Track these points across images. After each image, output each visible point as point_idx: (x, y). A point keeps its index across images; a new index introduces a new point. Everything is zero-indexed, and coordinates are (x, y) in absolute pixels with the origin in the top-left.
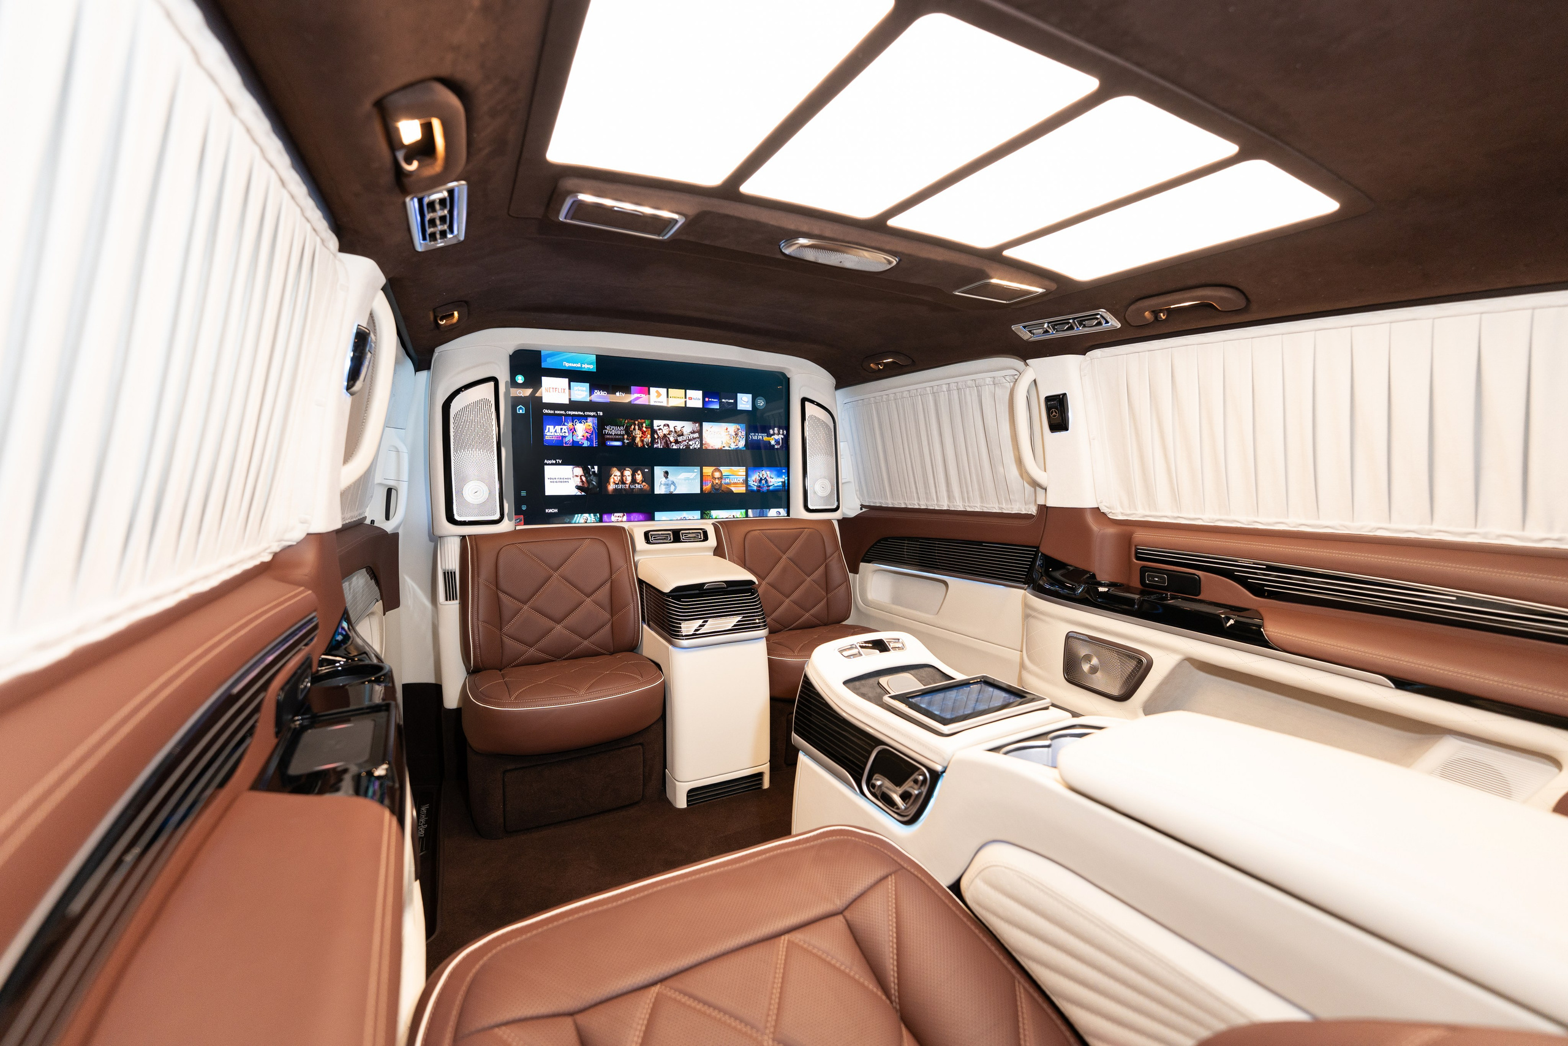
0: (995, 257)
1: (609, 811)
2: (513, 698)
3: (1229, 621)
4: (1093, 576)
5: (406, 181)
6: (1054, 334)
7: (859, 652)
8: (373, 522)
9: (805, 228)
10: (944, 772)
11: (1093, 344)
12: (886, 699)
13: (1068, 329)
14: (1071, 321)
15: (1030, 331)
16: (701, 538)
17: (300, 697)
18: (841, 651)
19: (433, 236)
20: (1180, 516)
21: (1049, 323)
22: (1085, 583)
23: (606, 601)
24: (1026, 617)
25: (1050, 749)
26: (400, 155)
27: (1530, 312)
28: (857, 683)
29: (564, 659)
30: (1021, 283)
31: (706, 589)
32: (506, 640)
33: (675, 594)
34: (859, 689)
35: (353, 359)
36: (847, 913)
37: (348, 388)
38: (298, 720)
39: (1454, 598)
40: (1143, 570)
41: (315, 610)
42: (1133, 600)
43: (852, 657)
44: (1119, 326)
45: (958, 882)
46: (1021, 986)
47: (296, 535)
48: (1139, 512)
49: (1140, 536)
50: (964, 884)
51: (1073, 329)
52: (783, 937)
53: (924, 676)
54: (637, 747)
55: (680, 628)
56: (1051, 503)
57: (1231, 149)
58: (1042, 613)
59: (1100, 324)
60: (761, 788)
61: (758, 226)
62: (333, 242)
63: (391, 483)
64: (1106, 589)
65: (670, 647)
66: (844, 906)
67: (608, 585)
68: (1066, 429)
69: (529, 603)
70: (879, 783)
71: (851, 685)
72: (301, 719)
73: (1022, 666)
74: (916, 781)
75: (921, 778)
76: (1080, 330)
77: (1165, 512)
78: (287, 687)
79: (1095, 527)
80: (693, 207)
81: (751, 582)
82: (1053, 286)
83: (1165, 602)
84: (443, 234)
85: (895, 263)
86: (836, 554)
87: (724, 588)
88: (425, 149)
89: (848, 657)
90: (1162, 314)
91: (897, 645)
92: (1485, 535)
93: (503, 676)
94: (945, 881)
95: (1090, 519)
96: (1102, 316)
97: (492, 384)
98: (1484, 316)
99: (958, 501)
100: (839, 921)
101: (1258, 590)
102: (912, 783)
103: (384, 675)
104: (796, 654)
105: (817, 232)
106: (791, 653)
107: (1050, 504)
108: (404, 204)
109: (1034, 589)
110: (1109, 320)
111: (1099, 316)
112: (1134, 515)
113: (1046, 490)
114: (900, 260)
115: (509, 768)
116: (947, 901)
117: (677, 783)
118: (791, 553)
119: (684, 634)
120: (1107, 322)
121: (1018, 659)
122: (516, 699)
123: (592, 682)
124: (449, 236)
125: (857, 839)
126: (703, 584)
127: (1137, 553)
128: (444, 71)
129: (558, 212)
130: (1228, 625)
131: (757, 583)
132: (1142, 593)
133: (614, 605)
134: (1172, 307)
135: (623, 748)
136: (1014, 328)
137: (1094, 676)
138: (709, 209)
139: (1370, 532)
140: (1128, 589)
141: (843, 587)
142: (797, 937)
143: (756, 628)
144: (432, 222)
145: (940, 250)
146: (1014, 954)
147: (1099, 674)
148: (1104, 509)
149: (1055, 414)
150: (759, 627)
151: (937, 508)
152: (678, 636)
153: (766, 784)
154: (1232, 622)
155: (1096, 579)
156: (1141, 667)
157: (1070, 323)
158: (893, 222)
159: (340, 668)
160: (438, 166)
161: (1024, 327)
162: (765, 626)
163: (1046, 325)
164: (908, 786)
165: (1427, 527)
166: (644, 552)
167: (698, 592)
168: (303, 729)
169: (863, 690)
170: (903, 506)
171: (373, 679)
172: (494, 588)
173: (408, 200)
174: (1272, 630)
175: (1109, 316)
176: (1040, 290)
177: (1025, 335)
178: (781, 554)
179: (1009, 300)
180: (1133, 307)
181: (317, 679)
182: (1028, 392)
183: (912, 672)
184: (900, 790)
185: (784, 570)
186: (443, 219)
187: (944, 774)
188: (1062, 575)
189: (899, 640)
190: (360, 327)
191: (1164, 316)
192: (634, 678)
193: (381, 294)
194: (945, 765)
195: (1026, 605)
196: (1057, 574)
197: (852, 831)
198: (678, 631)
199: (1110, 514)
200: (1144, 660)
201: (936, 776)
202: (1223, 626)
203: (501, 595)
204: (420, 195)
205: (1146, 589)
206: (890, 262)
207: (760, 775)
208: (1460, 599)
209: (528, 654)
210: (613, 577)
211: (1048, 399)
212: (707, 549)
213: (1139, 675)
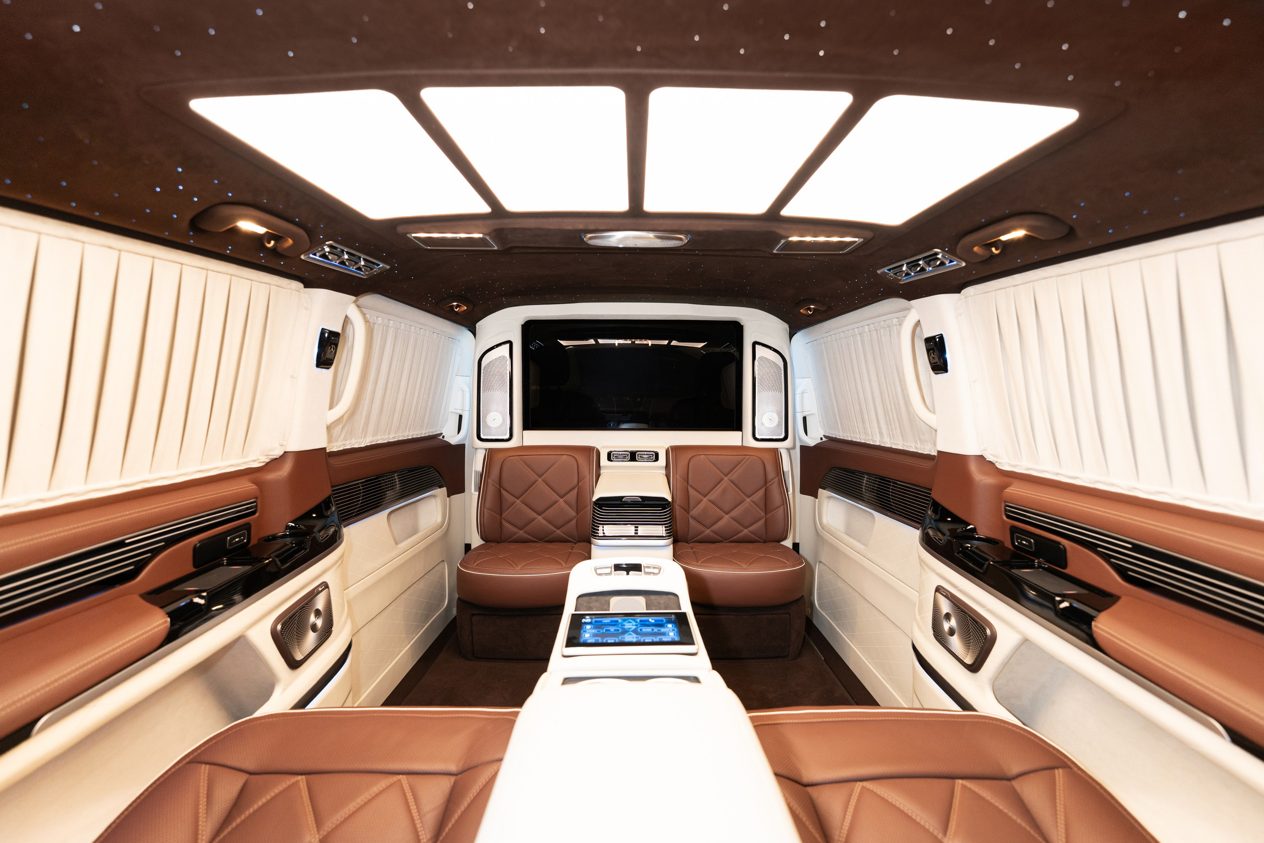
0: (776, 219)
4: (974, 529)
6: (916, 276)
7: (611, 572)
8: (443, 437)
14: (921, 262)
15: (894, 275)
16: (653, 459)
18: (596, 569)
22: (955, 536)
23: (574, 502)
28: (594, 598)
31: (624, 501)
32: (504, 523)
36: (459, 777)
40: (1013, 531)
43: (603, 575)
44: (964, 264)
55: (598, 530)
63: (460, 412)
65: (592, 544)
66: (462, 770)
67: (576, 490)
69: (521, 499)
76: (931, 272)
79: (977, 476)
81: (667, 500)
85: (687, 239)
86: (776, 479)
87: (640, 501)
89: (600, 575)
90: (993, 249)
95: (973, 468)
96: (942, 256)
97: (508, 345)
99: (886, 438)
100: (450, 782)
111: (939, 256)
113: (936, 431)
115: (475, 613)
118: (734, 476)
119: (599, 535)
120: (951, 261)
123: (529, 562)
126: (623, 497)
127: (1006, 510)
129: (417, 245)
131: (671, 500)
133: (579, 505)
136: (879, 272)
137: (952, 637)
141: (781, 510)
143: (662, 537)
147: (955, 637)
148: (989, 458)
149: (935, 356)
150: (665, 536)
151: (872, 443)
152: (595, 536)
155: (975, 532)
156: (986, 640)
161: (889, 270)
163: (904, 268)
166: (606, 467)
172: (498, 486)
176: (860, 239)
177: (893, 278)
178: (723, 476)
179: (841, 251)
180: (961, 245)
182: (913, 332)
185: (724, 491)
190: (325, 329)
191: (996, 249)
192: (560, 564)
199: (996, 463)
200: (989, 632)
202: (1057, 610)
203: (504, 492)
206: (680, 239)
209: (518, 535)
210: (580, 484)
211: (928, 340)
212: (659, 468)
213: (986, 647)
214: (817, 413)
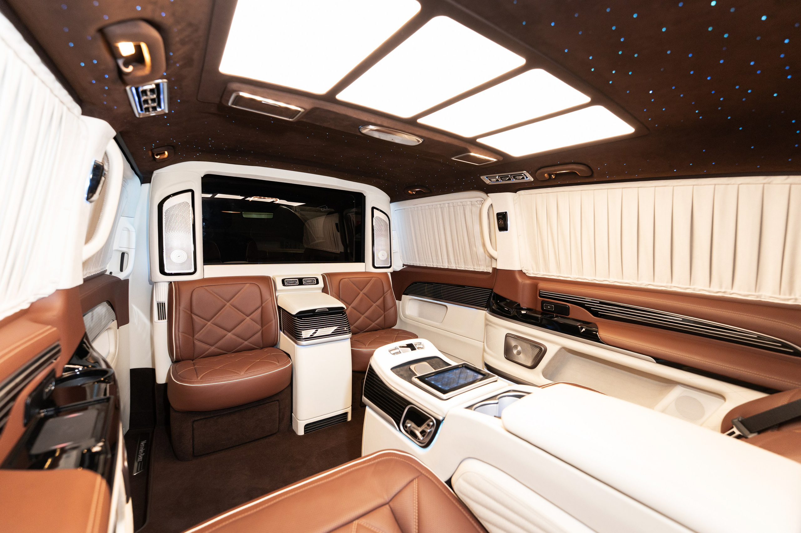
0: (472, 142)
1: (258, 439)
2: (199, 378)
3: (582, 329)
4: (519, 305)
5: (126, 78)
6: (501, 182)
7: (400, 351)
8: (111, 273)
9: (373, 121)
10: (443, 420)
11: (520, 188)
12: (414, 379)
13: (508, 180)
14: (509, 176)
15: (490, 180)
16: (315, 283)
17: (45, 397)
18: (390, 351)
19: (147, 109)
20: (560, 275)
21: (499, 176)
22: (515, 309)
23: (258, 319)
24: (486, 325)
25: (498, 405)
26: (120, 62)
27: (713, 186)
28: (398, 369)
29: (232, 352)
30: (485, 156)
31: (317, 312)
32: (196, 342)
33: (299, 315)
34: (399, 372)
35: (92, 180)
36: (391, 504)
37: (88, 199)
38: (43, 412)
39: (681, 319)
40: (543, 302)
41: (59, 340)
42: (538, 317)
43: (396, 354)
44: (533, 180)
45: (450, 479)
47: (47, 290)
48: (541, 274)
49: (542, 285)
50: (453, 481)
51: (511, 180)
52: (354, 522)
53: (434, 363)
54: (275, 402)
55: (302, 334)
56: (499, 267)
57: (587, 99)
58: (494, 323)
59: (523, 178)
60: (346, 421)
61: (346, 118)
62: (77, 109)
63: (124, 250)
64: (525, 312)
65: (296, 345)
66: (390, 499)
67: (260, 310)
68: (507, 230)
69: (211, 321)
70: (409, 425)
71: (395, 370)
72: (46, 411)
73: (484, 350)
74: (428, 425)
75: (431, 423)
76: (513, 181)
77: (553, 274)
78: (34, 393)
79: (520, 279)
80: (309, 105)
81: (342, 308)
82: (501, 158)
83: (553, 319)
84: (154, 108)
85: (421, 142)
86: (389, 291)
87: (327, 311)
88: (138, 59)
89: (394, 354)
90: (553, 176)
91: (420, 346)
92: (694, 289)
93: (194, 365)
94: (443, 479)
95: (518, 277)
96: (524, 174)
97: (190, 193)
98: (695, 186)
99: (453, 264)
100: (386, 509)
101: (595, 314)
102: (426, 426)
103: (109, 377)
104: (367, 346)
105: (379, 123)
106: (364, 346)
107: (498, 268)
108: (125, 91)
109: (490, 311)
110: (528, 177)
111: (523, 175)
112: (539, 275)
113: (497, 260)
114: (424, 141)
115: (196, 419)
116: (445, 492)
117: (298, 421)
118: (365, 290)
119: (303, 338)
120: (527, 178)
121: (482, 347)
122: (201, 379)
123: (249, 367)
124: (159, 110)
125: (397, 458)
126: (315, 310)
127: (540, 294)
128: (148, 14)
129: (228, 101)
130: (582, 331)
131: (346, 308)
132: (542, 314)
133: (264, 321)
134: (557, 172)
135: (268, 403)
136: (482, 177)
137: (519, 356)
138: (318, 106)
139: (645, 286)
140: (536, 312)
141: (393, 309)
142: (362, 521)
143: (345, 333)
144: (146, 101)
145: (445, 137)
146: (479, 519)
147: (521, 355)
148: (524, 271)
149: (501, 222)
150: (346, 333)
151: (442, 267)
152: (300, 339)
153: (349, 418)
154: (584, 330)
155: (520, 306)
156: (541, 352)
157: (509, 177)
158: (420, 121)
159: (78, 373)
160: (147, 70)
161: (487, 177)
162: (349, 332)
163: (497, 177)
164: (424, 427)
165: (670, 284)
166: (281, 290)
167: (312, 314)
168: (47, 418)
169: (401, 373)
170: (425, 266)
171: (102, 379)
172: (190, 313)
173: (128, 88)
174: (602, 334)
175: (528, 175)
176: (495, 160)
177: (487, 181)
178: (359, 291)
179: (479, 164)
180: (539, 172)
181: (61, 380)
182: (488, 210)
183: (428, 361)
184: (420, 429)
185: (361, 300)
186: (153, 100)
187: (444, 421)
188: (504, 304)
189: (421, 343)
190: (96, 162)
191: (554, 176)
192: (274, 364)
193: (113, 142)
194: (444, 416)
195: (486, 319)
196: (502, 304)
198: (300, 337)
199: (527, 274)
200: (543, 349)
201: (439, 422)
202: (580, 332)
203: (194, 316)
204: (137, 86)
205: (544, 312)
206: (419, 141)
207: (346, 414)
208: (684, 320)
209: (210, 351)
210: (263, 305)
211: (498, 214)
212: (318, 289)
213: (540, 356)
214: (399, 252)
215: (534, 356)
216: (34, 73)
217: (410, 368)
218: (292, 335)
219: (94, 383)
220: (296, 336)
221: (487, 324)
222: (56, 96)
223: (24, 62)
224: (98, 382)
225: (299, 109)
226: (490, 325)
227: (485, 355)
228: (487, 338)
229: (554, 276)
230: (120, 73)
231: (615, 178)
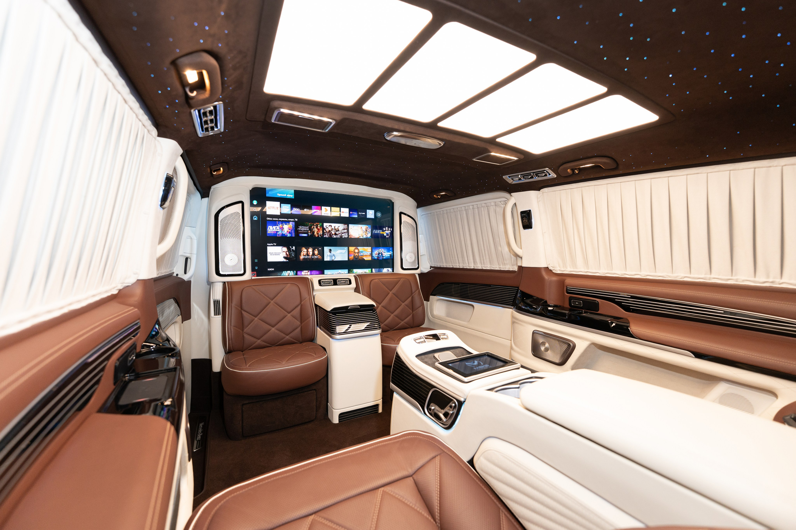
0: (492, 142)
1: (298, 425)
2: (248, 366)
3: (613, 324)
4: (546, 302)
5: (191, 102)
6: (524, 181)
7: (424, 340)
8: (177, 275)
9: (396, 127)
11: (543, 185)
12: (437, 364)
13: (530, 178)
14: (532, 174)
15: (512, 179)
16: (348, 283)
17: (129, 364)
18: (415, 340)
19: (207, 129)
20: (588, 271)
21: (521, 175)
22: (542, 305)
23: (298, 316)
24: (513, 323)
25: (519, 389)
26: (187, 89)
27: (753, 169)
28: (423, 357)
29: (276, 346)
30: (506, 155)
31: (349, 309)
32: (246, 336)
33: (333, 312)
34: (424, 359)
35: (164, 191)
36: (414, 476)
37: (161, 205)
38: (127, 376)
39: (723, 312)
40: (570, 299)
41: (139, 319)
42: (565, 314)
43: (421, 343)
44: (556, 176)
45: (472, 459)
46: (503, 514)
47: (131, 280)
48: (568, 270)
49: (568, 281)
50: (476, 462)
51: (533, 178)
52: (380, 489)
53: (458, 352)
54: (313, 391)
55: (336, 329)
56: (525, 265)
57: (603, 89)
58: (520, 321)
59: (546, 175)
60: (377, 412)
61: (372, 126)
62: (154, 132)
63: (188, 255)
64: (552, 308)
65: (331, 339)
66: (413, 472)
67: (299, 307)
68: (531, 228)
69: (258, 317)
70: (433, 408)
71: (420, 357)
72: (129, 376)
73: (512, 348)
74: (451, 407)
75: (453, 405)
76: (536, 179)
77: (581, 270)
78: (121, 359)
79: (546, 277)
80: (339, 116)
81: (373, 306)
82: (522, 157)
83: (582, 315)
84: (212, 128)
85: (442, 144)
86: (417, 291)
87: (359, 308)
88: (200, 85)
89: (419, 343)
90: (576, 171)
91: (444, 337)
92: (737, 280)
93: (243, 355)
94: (466, 459)
95: (544, 273)
96: (547, 171)
97: (240, 204)
98: (731, 171)
99: (479, 265)
100: (410, 481)
101: (627, 308)
102: (449, 407)
103: (176, 353)
104: (396, 342)
105: (402, 128)
106: (393, 342)
107: (523, 266)
108: (190, 114)
109: (516, 308)
110: (550, 173)
111: (545, 172)
112: (566, 271)
113: (522, 258)
114: (445, 143)
115: (245, 402)
116: (466, 469)
117: (334, 410)
118: (394, 291)
119: (337, 332)
120: (550, 175)
121: (509, 345)
123: (289, 357)
124: (216, 129)
125: (421, 437)
126: (348, 307)
127: (567, 290)
128: (208, 47)
129: (271, 118)
130: (612, 326)
131: (376, 306)
132: (570, 310)
133: (302, 317)
134: (581, 167)
135: (306, 392)
136: (504, 177)
137: (547, 353)
138: (347, 117)
139: (681, 279)
140: (563, 308)
141: (421, 308)
142: (387, 489)
143: (375, 329)
144: (206, 122)
145: (465, 138)
146: (500, 496)
147: (549, 352)
148: (551, 268)
149: (526, 220)
150: (377, 328)
151: (468, 268)
152: (335, 333)
153: (380, 410)
154: (614, 324)
155: (547, 303)
156: (570, 348)
157: (531, 175)
158: (441, 124)
159: (153, 350)
160: (207, 94)
161: (509, 177)
162: (379, 328)
163: (520, 176)
164: (447, 409)
165: (709, 276)
166: (318, 290)
167: (345, 310)
168: (130, 381)
169: (426, 360)
170: (452, 267)
171: (170, 354)
172: (240, 309)
173: (192, 111)
174: (634, 328)
175: (550, 171)
176: (516, 159)
177: (510, 181)
178: (389, 291)
179: (501, 164)
180: (561, 167)
181: (139, 355)
182: (512, 209)
183: (452, 350)
184: (443, 411)
185: (390, 300)
186: (211, 121)
187: (465, 403)
188: (530, 302)
189: (445, 334)
190: (168, 174)
191: (577, 171)
192: (312, 355)
193: (180, 158)
194: (465, 398)
195: (513, 317)
196: (528, 301)
197: (419, 433)
198: (335, 331)
199: (554, 270)
200: (572, 345)
201: (461, 403)
202: (610, 327)
203: (243, 312)
204: (199, 108)
205: (572, 308)
206: (440, 144)
207: (377, 406)
208: (725, 312)
209: (257, 343)
210: (302, 303)
211: (522, 213)
212: (351, 289)
213: (569, 352)
214: (426, 254)
215: (562, 352)
216: (126, 102)
217: (434, 356)
218: (328, 330)
219: (165, 357)
220: (331, 331)
221: (514, 321)
222: (140, 121)
223: (119, 93)
224: (168, 356)
225: (330, 120)
226: (517, 323)
227: (513, 352)
228: (514, 336)
229: (581, 272)
230: (187, 97)
231: (642, 169)
